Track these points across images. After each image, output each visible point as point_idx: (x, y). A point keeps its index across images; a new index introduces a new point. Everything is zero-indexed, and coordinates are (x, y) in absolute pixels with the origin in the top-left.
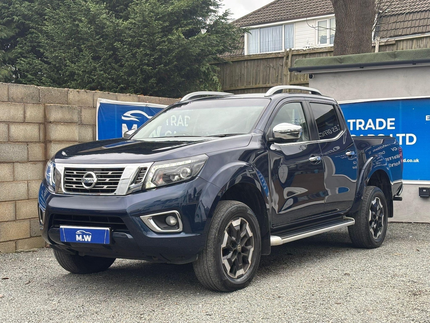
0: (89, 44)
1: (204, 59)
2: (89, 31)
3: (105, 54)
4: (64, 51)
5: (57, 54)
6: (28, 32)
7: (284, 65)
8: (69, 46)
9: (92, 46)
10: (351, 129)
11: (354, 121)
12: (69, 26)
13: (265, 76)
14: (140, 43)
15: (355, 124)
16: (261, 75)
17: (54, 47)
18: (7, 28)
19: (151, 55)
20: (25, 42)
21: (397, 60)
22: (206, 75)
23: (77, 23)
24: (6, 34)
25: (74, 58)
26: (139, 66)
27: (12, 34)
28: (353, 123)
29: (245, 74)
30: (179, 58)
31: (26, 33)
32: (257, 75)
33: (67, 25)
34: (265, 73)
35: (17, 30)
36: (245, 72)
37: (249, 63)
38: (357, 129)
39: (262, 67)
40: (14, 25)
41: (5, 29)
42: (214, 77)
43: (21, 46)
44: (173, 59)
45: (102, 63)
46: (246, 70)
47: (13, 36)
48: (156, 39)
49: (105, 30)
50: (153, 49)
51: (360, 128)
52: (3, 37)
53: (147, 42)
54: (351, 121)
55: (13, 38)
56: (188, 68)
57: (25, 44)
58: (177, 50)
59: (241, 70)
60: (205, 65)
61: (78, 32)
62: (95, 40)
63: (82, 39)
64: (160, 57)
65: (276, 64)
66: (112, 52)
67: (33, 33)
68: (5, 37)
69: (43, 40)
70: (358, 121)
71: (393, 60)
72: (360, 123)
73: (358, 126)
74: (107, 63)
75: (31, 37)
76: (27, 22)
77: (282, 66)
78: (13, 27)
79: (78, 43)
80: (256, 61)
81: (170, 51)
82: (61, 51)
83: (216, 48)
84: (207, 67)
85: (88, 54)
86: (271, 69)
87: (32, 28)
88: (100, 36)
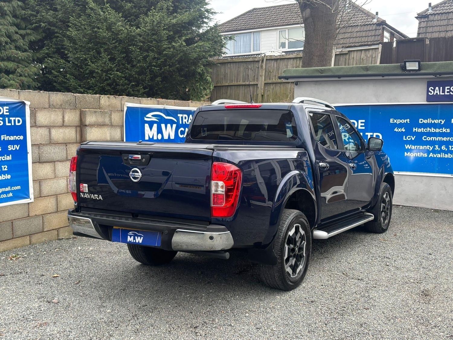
0: (106, 47)
1: (199, 62)
2: (107, 36)
3: (119, 57)
4: (85, 53)
5: (79, 56)
6: (53, 36)
7: (260, 67)
8: (89, 49)
9: (108, 48)
12: (89, 32)
13: (244, 76)
14: (149, 48)
16: (241, 75)
17: (76, 49)
18: (35, 32)
19: (158, 59)
20: (51, 44)
22: (201, 75)
23: (96, 29)
24: (35, 37)
25: (93, 59)
26: (148, 67)
27: (39, 37)
29: (229, 74)
30: (180, 61)
31: (52, 37)
32: (238, 74)
33: (87, 31)
34: (244, 74)
35: (44, 35)
36: (228, 71)
37: (232, 65)
39: (242, 68)
40: (41, 30)
41: (33, 33)
42: (208, 77)
43: (48, 48)
44: (175, 62)
45: (116, 63)
46: (229, 70)
47: (40, 39)
48: (163, 45)
49: (119, 36)
50: (160, 53)
52: (32, 40)
53: (155, 48)
55: (40, 40)
56: (187, 69)
57: (51, 46)
58: (180, 56)
59: (225, 70)
60: (201, 67)
61: (96, 37)
62: (111, 44)
63: (99, 43)
64: (166, 60)
65: (253, 67)
66: (125, 55)
67: (58, 37)
68: (33, 40)
69: (67, 43)
74: (121, 64)
75: (56, 41)
76: (52, 28)
77: (258, 68)
78: (40, 32)
79: (96, 47)
80: (237, 63)
81: (173, 56)
82: (82, 53)
83: (209, 53)
84: (201, 69)
85: (105, 57)
86: (250, 70)
87: (57, 33)
88: (115, 41)
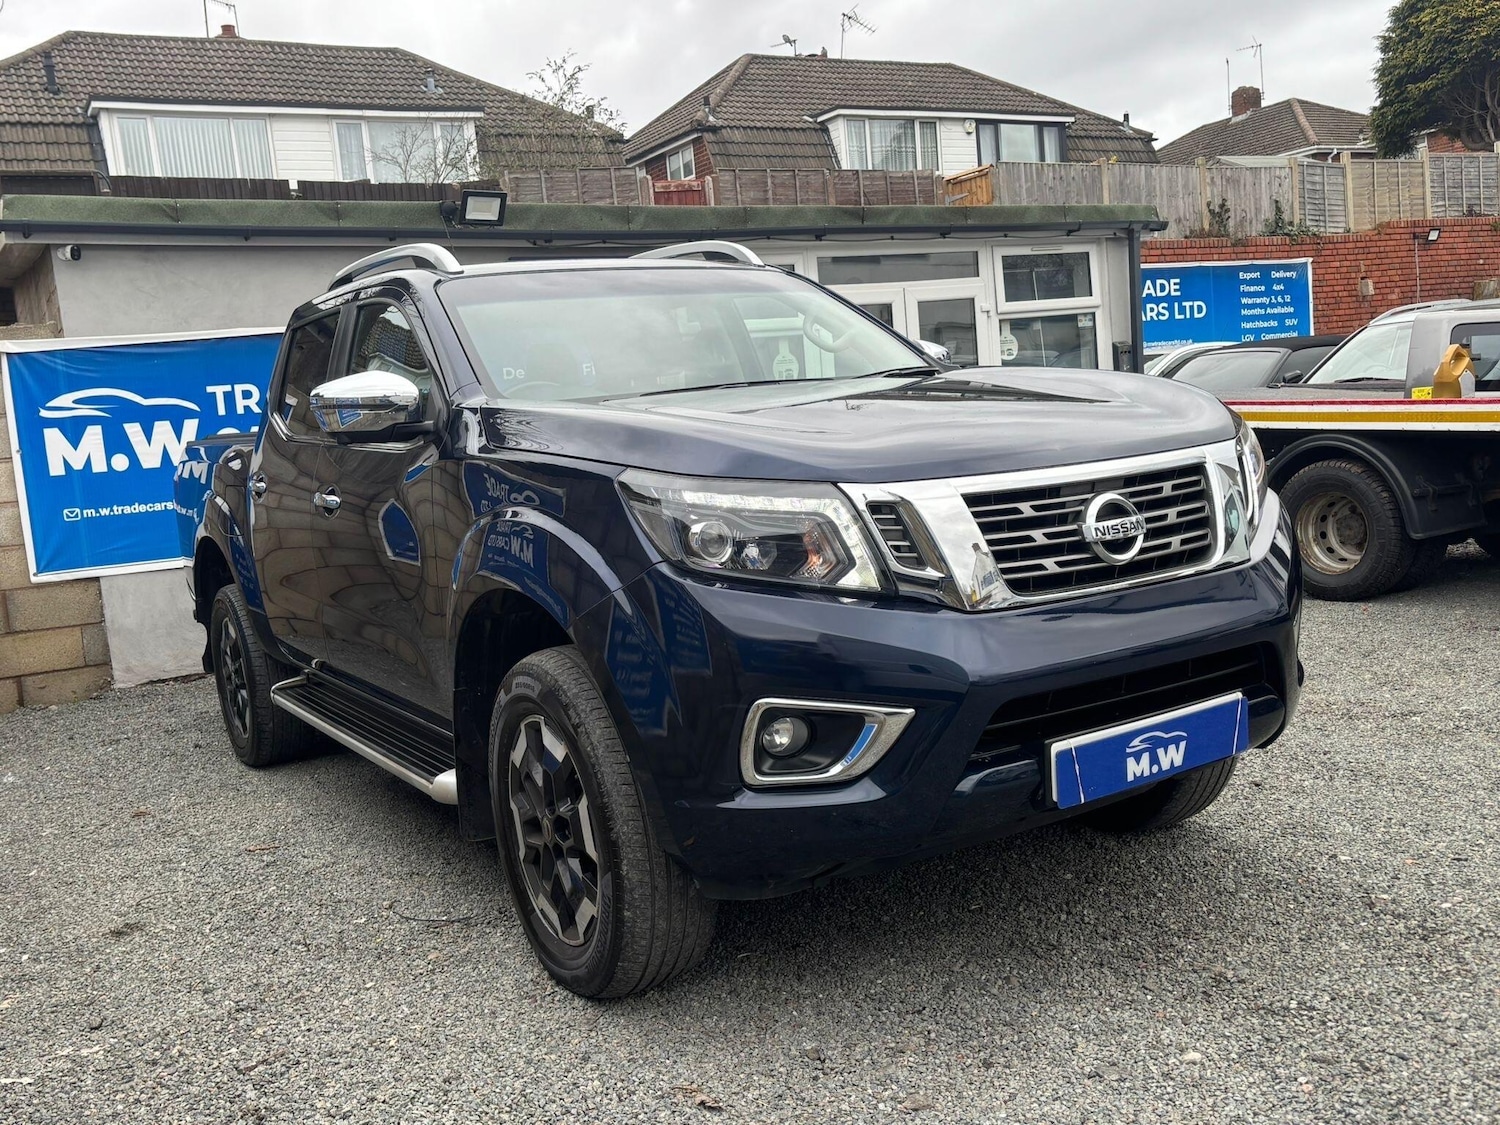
10: (222, 411)
11: (228, 388)
15: (229, 397)
21: (345, 224)
28: (226, 394)
38: (240, 410)
51: (247, 408)
54: (219, 391)
70: (239, 389)
71: (333, 224)
72: (247, 395)
73: (240, 405)
